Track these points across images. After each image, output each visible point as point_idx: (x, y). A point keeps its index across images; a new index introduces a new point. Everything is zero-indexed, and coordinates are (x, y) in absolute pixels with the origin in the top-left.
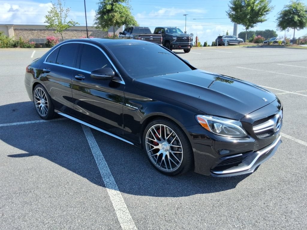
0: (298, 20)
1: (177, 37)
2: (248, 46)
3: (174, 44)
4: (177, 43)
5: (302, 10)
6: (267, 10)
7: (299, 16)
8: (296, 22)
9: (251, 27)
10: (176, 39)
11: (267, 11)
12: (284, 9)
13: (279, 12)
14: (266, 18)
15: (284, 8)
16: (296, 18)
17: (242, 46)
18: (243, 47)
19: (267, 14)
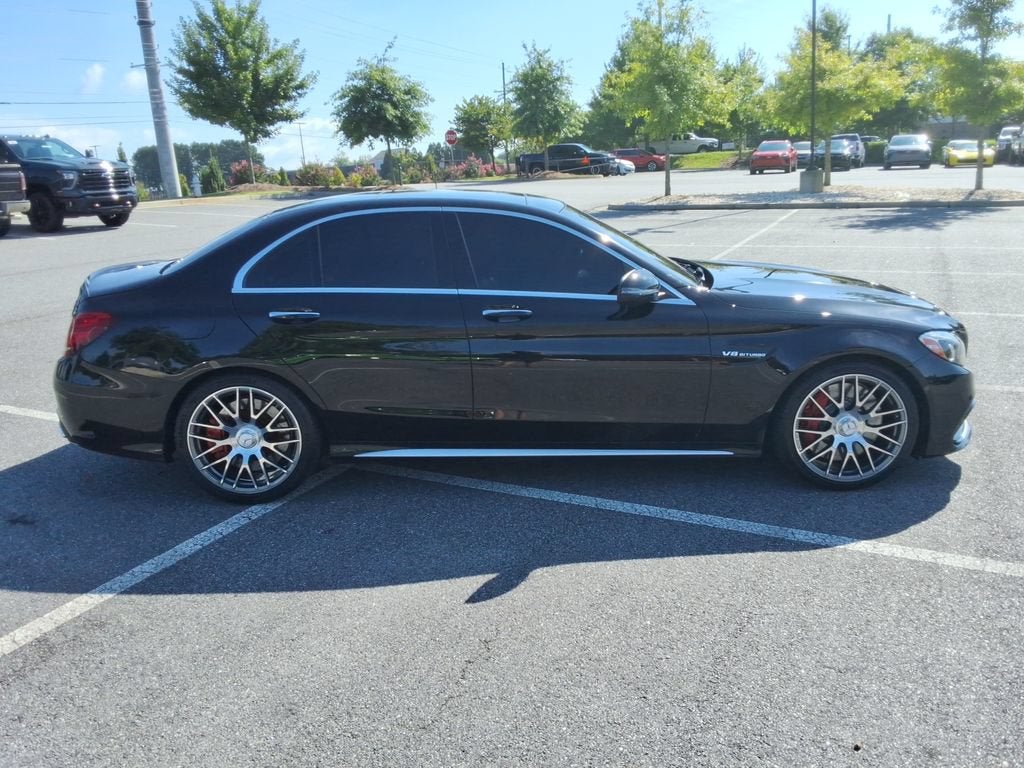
0: (396, 117)
1: (80, 171)
2: (274, 195)
3: (70, 198)
4: (84, 192)
5: (399, 90)
6: (297, 83)
7: (395, 106)
8: (389, 124)
9: (265, 136)
10: (76, 179)
11: (301, 86)
12: (350, 83)
13: (336, 90)
14: (299, 109)
15: (348, 81)
16: (391, 112)
17: (257, 195)
18: (261, 198)
19: (300, 95)
